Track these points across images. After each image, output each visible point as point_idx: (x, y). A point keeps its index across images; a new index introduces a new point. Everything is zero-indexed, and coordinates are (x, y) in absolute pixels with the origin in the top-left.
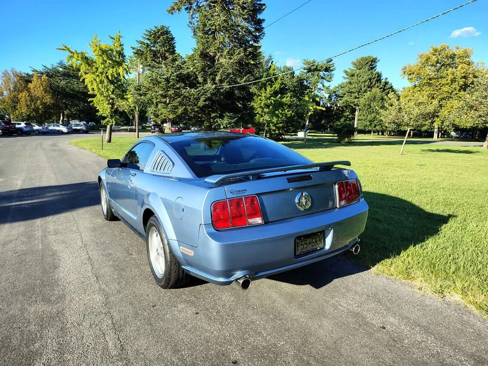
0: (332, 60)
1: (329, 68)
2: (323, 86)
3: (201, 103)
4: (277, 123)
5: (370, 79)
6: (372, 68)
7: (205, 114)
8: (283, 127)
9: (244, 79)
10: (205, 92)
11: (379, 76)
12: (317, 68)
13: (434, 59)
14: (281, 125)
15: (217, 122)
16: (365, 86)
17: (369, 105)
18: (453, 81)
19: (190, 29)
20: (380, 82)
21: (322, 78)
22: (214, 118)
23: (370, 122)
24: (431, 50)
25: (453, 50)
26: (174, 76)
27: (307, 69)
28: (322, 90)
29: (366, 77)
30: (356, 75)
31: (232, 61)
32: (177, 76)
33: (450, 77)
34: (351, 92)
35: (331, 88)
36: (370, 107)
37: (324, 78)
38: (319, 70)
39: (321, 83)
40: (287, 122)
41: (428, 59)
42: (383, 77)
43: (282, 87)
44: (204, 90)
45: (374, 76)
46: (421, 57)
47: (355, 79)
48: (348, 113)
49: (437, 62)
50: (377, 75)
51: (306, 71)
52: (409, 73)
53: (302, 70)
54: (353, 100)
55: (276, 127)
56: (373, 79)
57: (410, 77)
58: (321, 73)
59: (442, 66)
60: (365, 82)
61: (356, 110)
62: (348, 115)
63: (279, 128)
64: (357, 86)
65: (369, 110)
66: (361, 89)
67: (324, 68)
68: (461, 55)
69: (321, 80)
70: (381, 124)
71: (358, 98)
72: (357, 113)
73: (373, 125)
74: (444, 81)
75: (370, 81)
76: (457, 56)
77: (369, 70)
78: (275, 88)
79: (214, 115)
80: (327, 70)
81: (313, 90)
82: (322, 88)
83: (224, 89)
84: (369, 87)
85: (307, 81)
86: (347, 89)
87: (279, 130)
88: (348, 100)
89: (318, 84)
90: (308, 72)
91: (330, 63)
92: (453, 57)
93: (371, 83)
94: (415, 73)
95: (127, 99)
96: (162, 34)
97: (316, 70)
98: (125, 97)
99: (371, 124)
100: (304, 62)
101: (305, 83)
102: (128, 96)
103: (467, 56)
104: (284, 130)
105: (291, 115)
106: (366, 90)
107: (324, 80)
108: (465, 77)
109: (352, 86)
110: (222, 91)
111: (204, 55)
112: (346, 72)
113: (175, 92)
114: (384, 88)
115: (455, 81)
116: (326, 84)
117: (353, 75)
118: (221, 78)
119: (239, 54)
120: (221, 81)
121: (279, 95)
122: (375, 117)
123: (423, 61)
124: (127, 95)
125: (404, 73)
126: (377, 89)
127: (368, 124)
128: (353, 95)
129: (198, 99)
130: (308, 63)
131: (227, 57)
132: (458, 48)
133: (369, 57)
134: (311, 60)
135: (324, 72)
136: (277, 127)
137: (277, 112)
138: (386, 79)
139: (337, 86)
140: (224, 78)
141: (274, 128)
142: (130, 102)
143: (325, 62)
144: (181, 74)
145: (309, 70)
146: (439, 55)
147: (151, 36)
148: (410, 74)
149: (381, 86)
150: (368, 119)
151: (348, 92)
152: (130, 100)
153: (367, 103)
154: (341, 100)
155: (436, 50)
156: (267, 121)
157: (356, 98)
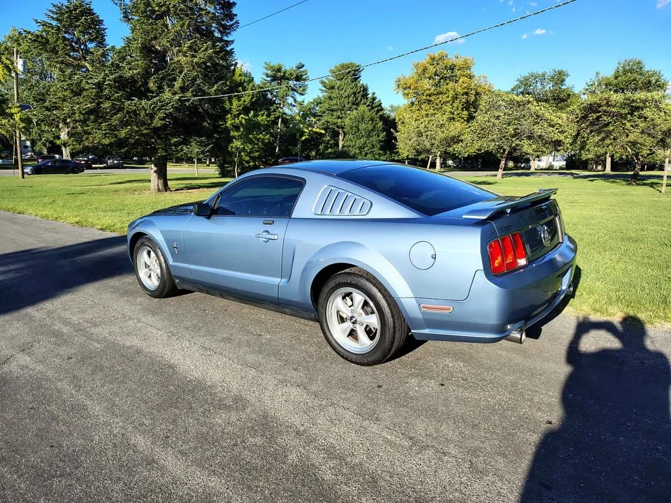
0: (303, 66)
1: (301, 76)
2: (295, 101)
3: (157, 123)
4: (251, 152)
5: (355, 94)
6: (356, 79)
7: (161, 139)
8: (260, 158)
9: (215, 87)
10: (162, 106)
11: (365, 89)
12: (284, 76)
13: (432, 69)
14: (257, 154)
15: (182, 150)
16: (349, 103)
17: (357, 127)
18: (455, 98)
19: (118, 8)
20: (367, 98)
21: (293, 90)
22: (176, 145)
23: (359, 149)
24: (428, 58)
25: (452, 59)
26: (109, 80)
27: (270, 76)
28: (294, 106)
29: (349, 91)
30: (336, 87)
31: (195, 60)
32: (115, 80)
33: (451, 93)
34: (332, 110)
35: (305, 104)
36: (358, 129)
37: (295, 91)
38: (288, 79)
39: (292, 97)
40: (265, 151)
41: (425, 70)
42: (370, 92)
43: (254, 100)
44: (161, 102)
45: (359, 90)
46: (416, 66)
47: (335, 93)
48: (329, 138)
49: (436, 74)
50: (362, 89)
51: (269, 79)
52: (404, 87)
53: (265, 77)
54: (336, 121)
55: (250, 156)
56: (358, 93)
57: (406, 91)
58: (291, 83)
59: (441, 79)
60: (349, 96)
61: (339, 134)
62: (329, 141)
63: (254, 159)
64: (338, 103)
65: (357, 134)
66: (344, 106)
67: (295, 76)
68: (461, 66)
69: (290, 93)
70: (373, 152)
71: (342, 118)
72: (341, 137)
73: (364, 153)
74: (443, 98)
75: (355, 96)
76: (457, 67)
77: (353, 82)
78: (245, 101)
79: (175, 140)
80: (298, 78)
81: (282, 106)
82: (293, 103)
83: (191, 101)
84: (353, 104)
85: (271, 94)
86: (327, 106)
87: (254, 161)
88: (329, 120)
89: (288, 97)
90: (273, 80)
91: (301, 70)
92: (452, 68)
93: (356, 99)
94: (412, 87)
95: (11, 115)
96: (83, 13)
97: (284, 78)
98: (8, 111)
99: (361, 153)
100: (266, 66)
101: (269, 96)
102: (13, 111)
103: (469, 68)
104: (262, 162)
105: (269, 140)
106: (351, 108)
107: (295, 93)
108: (467, 93)
109: (332, 103)
110: (187, 104)
111: (147, 50)
112: (323, 83)
113: (113, 104)
114: (372, 106)
115: (457, 98)
116: (299, 98)
117: (333, 88)
118: (184, 85)
119: (206, 50)
120: (183, 89)
121: (252, 112)
122: (365, 143)
123: (419, 72)
124: (10, 108)
125: (398, 86)
126: (365, 106)
127: (358, 151)
128: (335, 113)
129: (152, 116)
130: (272, 68)
131: (189, 53)
132: (457, 57)
133: (351, 63)
134: (275, 63)
135: (295, 82)
136: (251, 158)
137: (251, 136)
138: (374, 94)
139: (312, 101)
140: (188, 86)
141: (247, 158)
142: (17, 119)
143: (295, 69)
144: (121, 77)
145: (274, 78)
146: (438, 64)
147: (62, 14)
148: (405, 89)
149: (368, 103)
150: (358, 145)
151: (328, 110)
152: (17, 117)
153: (354, 125)
154: (319, 120)
155: (433, 59)
156: (237, 149)
157: (339, 117)
